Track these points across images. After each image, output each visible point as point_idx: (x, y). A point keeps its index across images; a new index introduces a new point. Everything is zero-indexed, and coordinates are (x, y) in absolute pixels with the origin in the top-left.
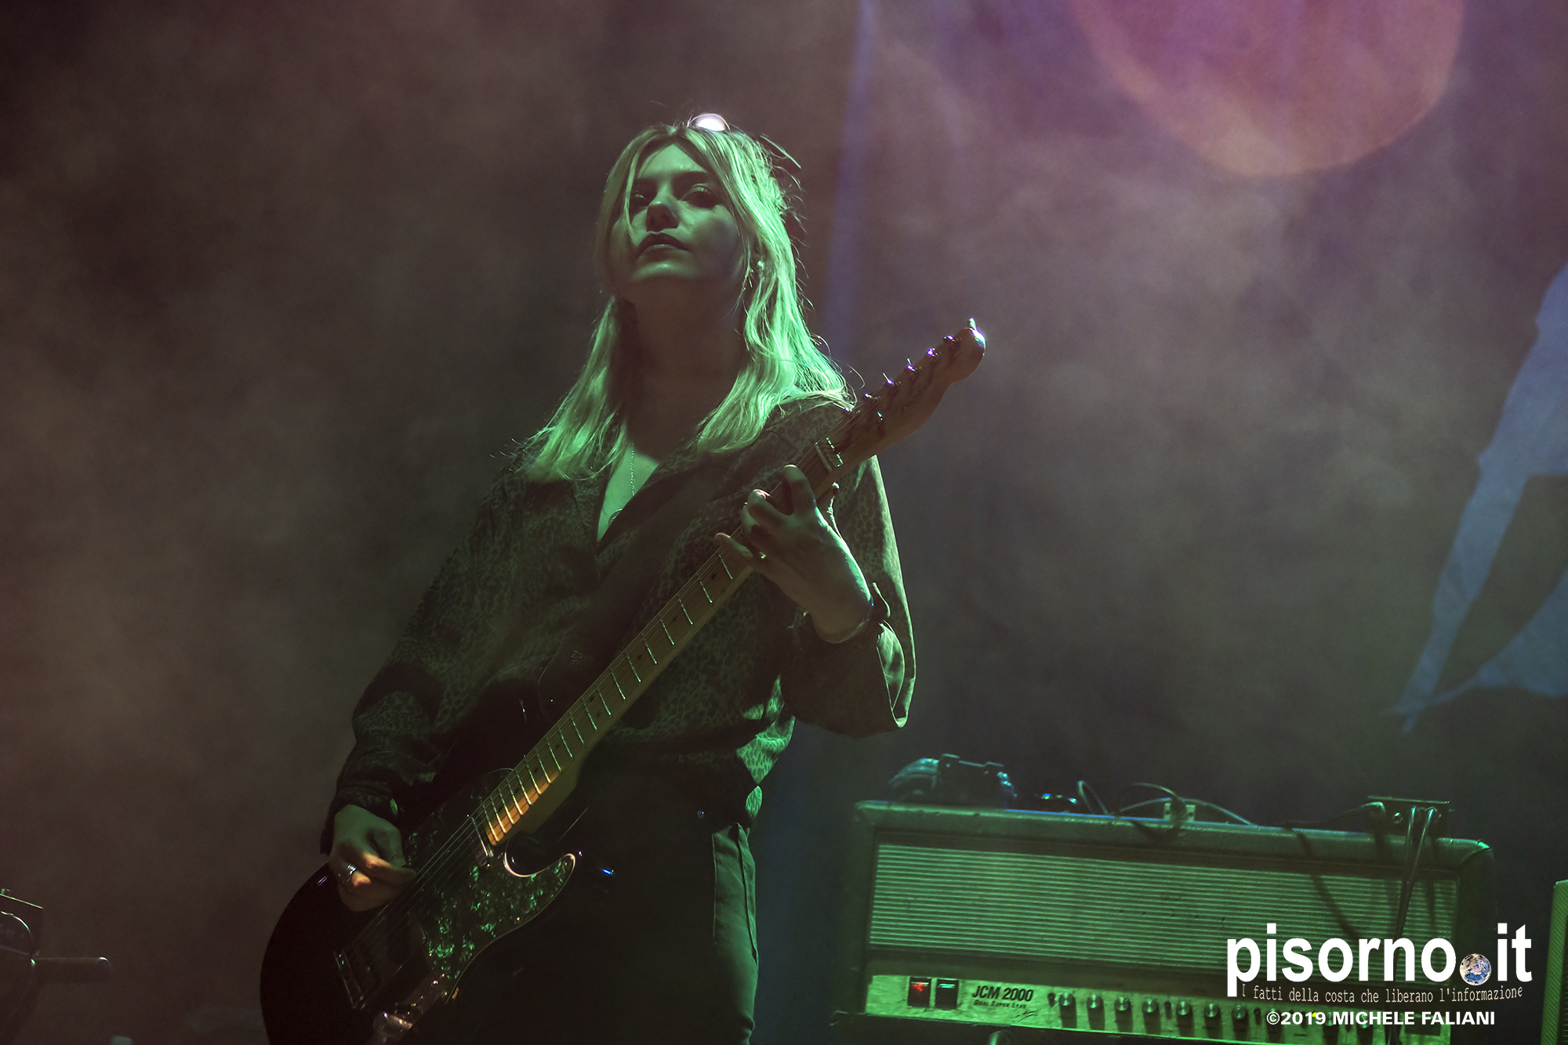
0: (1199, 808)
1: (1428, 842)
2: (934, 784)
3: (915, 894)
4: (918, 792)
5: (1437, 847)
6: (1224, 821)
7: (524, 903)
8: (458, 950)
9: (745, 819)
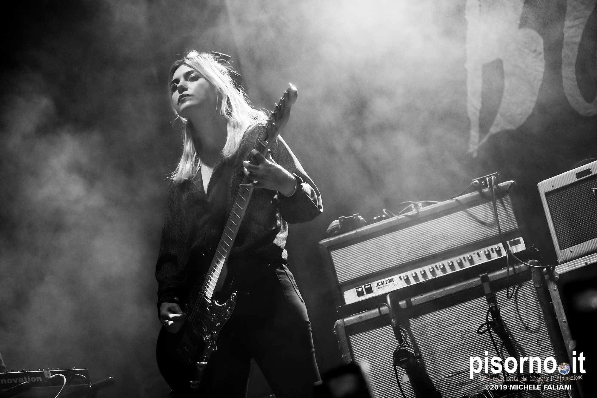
0: (422, 204)
1: (495, 187)
2: (340, 228)
3: (347, 263)
4: (336, 232)
5: (498, 187)
6: (431, 205)
7: (226, 313)
8: (212, 335)
9: (284, 261)
